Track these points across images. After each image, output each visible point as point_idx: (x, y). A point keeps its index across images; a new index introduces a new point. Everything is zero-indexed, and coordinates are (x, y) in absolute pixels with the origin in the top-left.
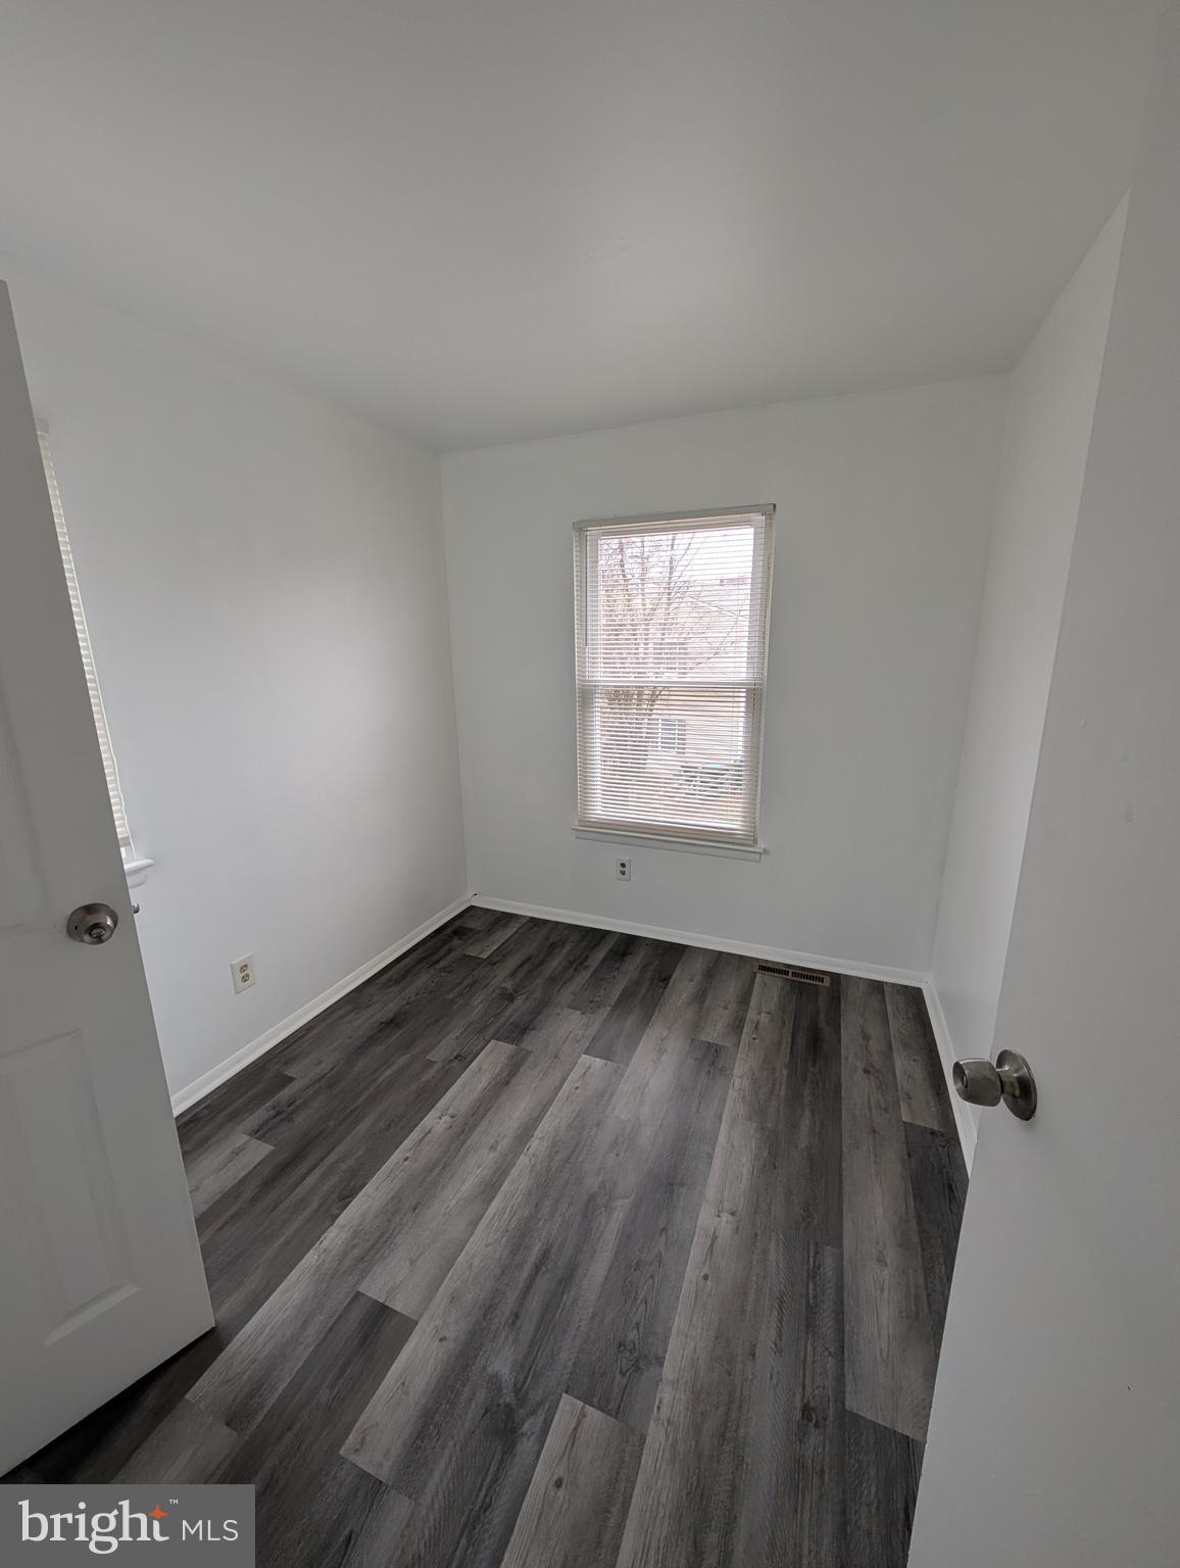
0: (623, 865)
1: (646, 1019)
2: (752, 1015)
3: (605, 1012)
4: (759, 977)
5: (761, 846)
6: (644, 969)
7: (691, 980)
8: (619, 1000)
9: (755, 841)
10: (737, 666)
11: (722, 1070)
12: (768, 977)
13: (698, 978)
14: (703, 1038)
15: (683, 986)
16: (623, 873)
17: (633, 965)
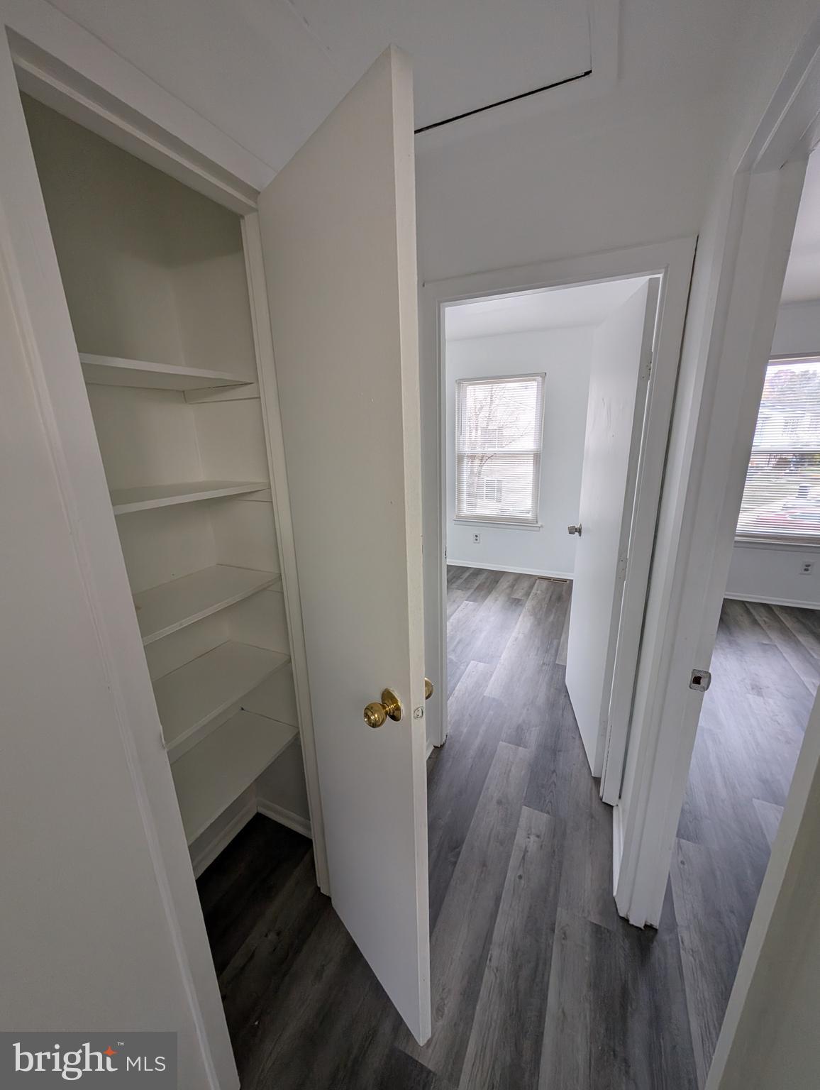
0: (477, 536)
1: (489, 592)
2: (534, 591)
3: (472, 591)
4: (538, 581)
5: (539, 524)
6: (487, 579)
7: (508, 581)
8: (477, 588)
9: (537, 522)
10: (529, 443)
11: (521, 605)
12: (542, 581)
13: (511, 581)
14: (513, 597)
15: (504, 584)
16: (477, 540)
17: (481, 578)
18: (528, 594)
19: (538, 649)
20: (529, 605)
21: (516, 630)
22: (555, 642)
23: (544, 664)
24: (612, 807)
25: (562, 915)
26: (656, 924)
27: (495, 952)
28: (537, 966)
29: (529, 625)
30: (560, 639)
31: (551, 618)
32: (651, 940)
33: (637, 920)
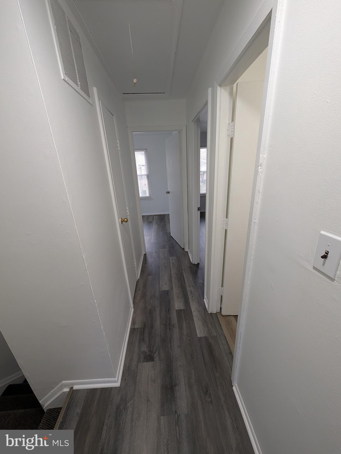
9: (151, 197)
11: (152, 222)
18: (153, 220)
19: (161, 231)
20: (154, 222)
21: (153, 228)
22: (165, 228)
23: (164, 233)
24: (187, 252)
25: (183, 268)
26: (199, 262)
27: (173, 275)
28: (181, 274)
29: (156, 226)
30: (166, 228)
31: (162, 224)
32: (199, 265)
33: (196, 263)
